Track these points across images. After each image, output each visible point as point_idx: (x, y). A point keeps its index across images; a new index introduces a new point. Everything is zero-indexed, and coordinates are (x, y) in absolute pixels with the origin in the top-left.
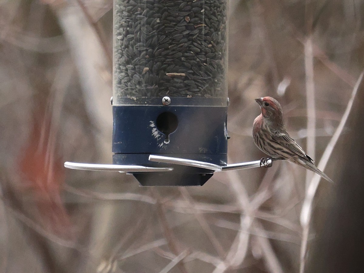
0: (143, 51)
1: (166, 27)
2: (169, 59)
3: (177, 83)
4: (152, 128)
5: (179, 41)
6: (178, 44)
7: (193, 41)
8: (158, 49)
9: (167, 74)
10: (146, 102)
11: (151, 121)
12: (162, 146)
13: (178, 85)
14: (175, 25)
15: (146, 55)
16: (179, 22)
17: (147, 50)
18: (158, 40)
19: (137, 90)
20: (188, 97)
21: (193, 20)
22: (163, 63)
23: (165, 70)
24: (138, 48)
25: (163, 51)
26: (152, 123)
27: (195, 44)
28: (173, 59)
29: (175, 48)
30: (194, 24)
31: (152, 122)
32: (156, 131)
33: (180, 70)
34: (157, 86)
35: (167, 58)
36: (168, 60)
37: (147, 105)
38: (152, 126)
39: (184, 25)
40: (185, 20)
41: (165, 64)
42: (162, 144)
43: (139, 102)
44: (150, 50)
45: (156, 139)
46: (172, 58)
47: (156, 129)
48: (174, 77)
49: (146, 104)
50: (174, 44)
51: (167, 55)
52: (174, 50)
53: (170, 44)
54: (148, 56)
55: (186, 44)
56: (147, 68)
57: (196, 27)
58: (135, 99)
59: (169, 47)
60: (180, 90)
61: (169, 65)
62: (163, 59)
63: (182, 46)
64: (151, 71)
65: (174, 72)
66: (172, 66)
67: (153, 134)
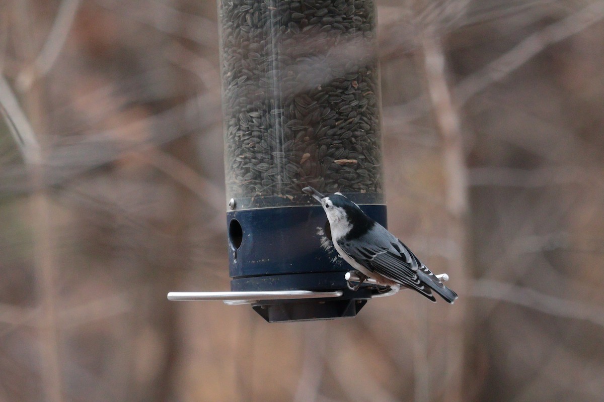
0: (300, 130)
1: (330, 96)
2: (336, 140)
3: (349, 172)
4: (320, 237)
5: (347, 116)
6: (346, 120)
7: (362, 114)
8: (322, 128)
9: (335, 161)
10: (308, 202)
11: (318, 228)
12: (335, 261)
13: (350, 176)
14: (341, 93)
15: (305, 136)
16: (346, 89)
17: (305, 130)
18: (321, 115)
19: (293, 185)
20: (362, 191)
21: (361, 85)
22: (329, 146)
23: (332, 156)
24: (291, 127)
25: (329, 130)
26: (320, 230)
27: (365, 118)
28: (341, 141)
29: (343, 124)
30: (362, 91)
31: (320, 228)
32: (326, 240)
33: (351, 155)
34: (323, 179)
35: (333, 140)
36: (335, 142)
37: (311, 205)
38: (321, 234)
39: (352, 92)
40: (352, 86)
41: (332, 147)
42: (335, 259)
43: (298, 202)
44: (311, 129)
45: (327, 251)
46: (339, 139)
47: (326, 238)
48: (344, 165)
49: (309, 204)
50: (342, 119)
51: (334, 135)
52: (342, 128)
53: (337, 120)
54: (307, 137)
55: (356, 119)
56: (308, 155)
57: (364, 95)
58: (291, 198)
59: (337, 124)
60: (353, 182)
61: (338, 148)
62: (329, 140)
63: (350, 123)
64: (313, 158)
65: (343, 159)
66: (342, 150)
67: (323, 245)
